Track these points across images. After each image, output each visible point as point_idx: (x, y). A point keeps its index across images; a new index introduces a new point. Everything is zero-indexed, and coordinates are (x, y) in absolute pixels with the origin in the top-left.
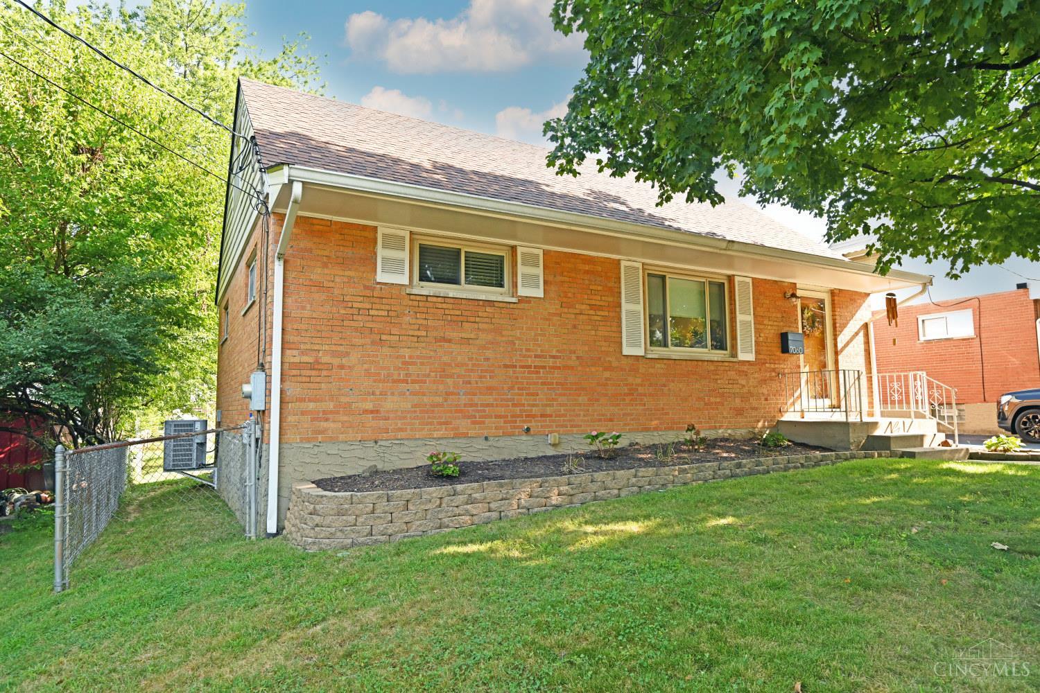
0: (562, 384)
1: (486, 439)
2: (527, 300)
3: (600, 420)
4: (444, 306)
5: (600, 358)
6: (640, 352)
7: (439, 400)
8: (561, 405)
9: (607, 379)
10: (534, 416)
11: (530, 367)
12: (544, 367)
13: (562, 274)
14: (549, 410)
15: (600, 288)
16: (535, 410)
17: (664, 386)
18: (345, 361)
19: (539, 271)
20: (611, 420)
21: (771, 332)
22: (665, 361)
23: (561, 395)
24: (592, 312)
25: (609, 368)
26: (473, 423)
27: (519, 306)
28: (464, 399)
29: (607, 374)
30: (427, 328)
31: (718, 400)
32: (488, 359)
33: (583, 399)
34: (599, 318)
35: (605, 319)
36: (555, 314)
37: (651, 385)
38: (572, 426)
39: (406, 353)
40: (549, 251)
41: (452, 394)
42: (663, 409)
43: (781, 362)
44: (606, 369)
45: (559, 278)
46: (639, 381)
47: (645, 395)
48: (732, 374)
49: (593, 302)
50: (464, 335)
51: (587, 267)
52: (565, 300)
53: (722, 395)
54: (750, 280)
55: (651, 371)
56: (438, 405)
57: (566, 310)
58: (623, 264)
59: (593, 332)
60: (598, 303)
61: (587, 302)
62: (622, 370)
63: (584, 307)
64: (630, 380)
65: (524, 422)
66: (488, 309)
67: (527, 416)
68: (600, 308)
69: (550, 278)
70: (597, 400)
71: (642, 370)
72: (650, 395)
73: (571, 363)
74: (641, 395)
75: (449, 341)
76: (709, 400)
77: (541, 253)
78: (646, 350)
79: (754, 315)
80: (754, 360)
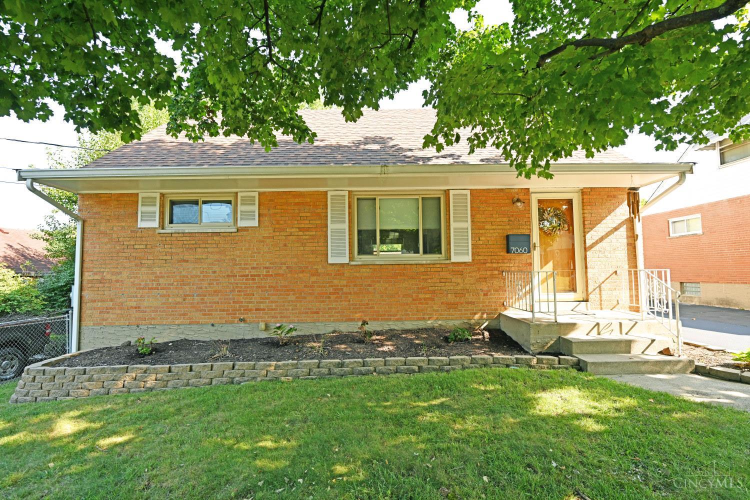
0: (274, 287)
1: (213, 325)
2: (246, 229)
3: (307, 313)
4: (184, 239)
5: (307, 267)
6: (346, 260)
7: (178, 299)
8: (272, 302)
9: (313, 282)
10: (251, 310)
11: (248, 275)
12: (259, 276)
13: (275, 208)
14: (262, 306)
15: (308, 214)
16: (250, 306)
17: (370, 286)
18: (119, 277)
19: (256, 208)
20: (318, 313)
21: (494, 234)
22: (370, 267)
23: (272, 295)
24: (301, 233)
25: (316, 274)
26: (205, 315)
27: (239, 234)
28: (197, 299)
29: (314, 279)
30: (171, 254)
31: (428, 296)
32: (215, 272)
33: (292, 297)
34: (307, 237)
35: (313, 237)
36: (268, 238)
37: (355, 285)
38: (281, 317)
39: (157, 270)
40: (264, 193)
41: (188, 295)
42: (368, 304)
43: (506, 261)
44: (313, 275)
45: (272, 211)
46: (345, 283)
47: (350, 293)
48: (443, 274)
49: (303, 226)
50: (197, 257)
51: (297, 200)
52: (277, 226)
53: (433, 292)
54: (468, 192)
55: (358, 275)
56: (179, 303)
57: (278, 234)
58: (329, 194)
59: (302, 248)
60: (307, 226)
61: (297, 226)
62: (328, 274)
63: (293, 230)
64: (336, 282)
65: (241, 314)
66: (215, 238)
67: (244, 310)
68: (308, 229)
69: (264, 212)
70: (305, 298)
71: (347, 274)
72: (355, 293)
73: (281, 272)
74: (346, 293)
75: (187, 261)
76: (417, 296)
77: (257, 195)
78: (351, 258)
79: (472, 221)
80: (471, 261)
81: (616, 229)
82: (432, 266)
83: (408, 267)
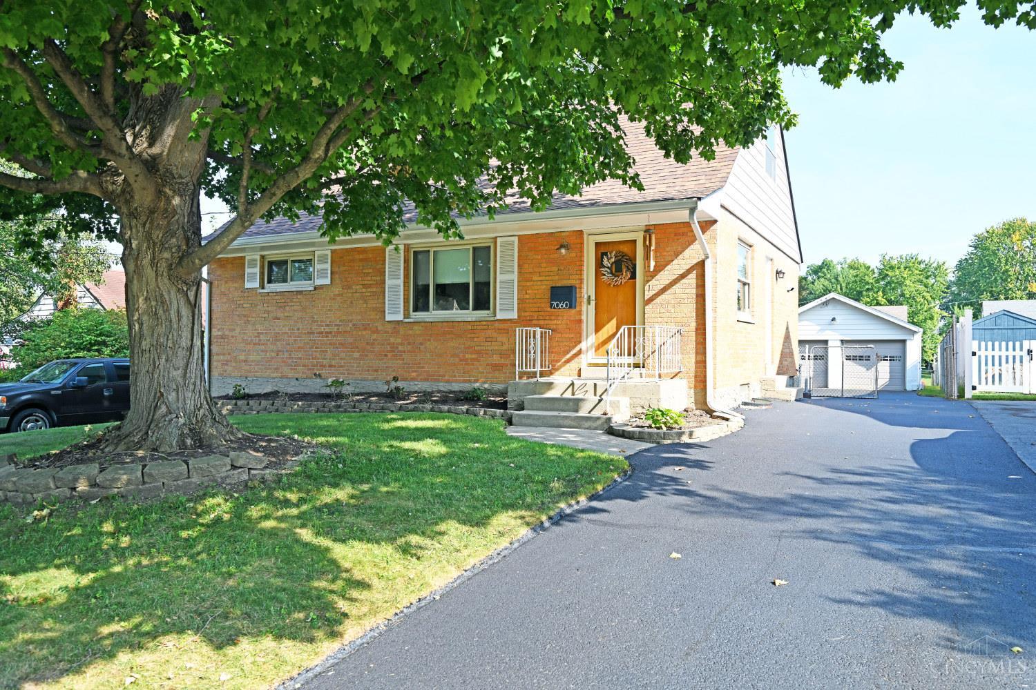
0: (342, 344)
1: (297, 379)
2: (321, 287)
3: (368, 371)
4: (277, 297)
5: (369, 325)
6: (400, 317)
7: (274, 354)
8: (341, 359)
9: (374, 340)
10: (325, 366)
11: (322, 333)
12: (331, 333)
13: (344, 265)
14: (333, 363)
15: (370, 271)
16: (325, 362)
17: (421, 344)
18: (233, 334)
19: (328, 266)
20: (376, 371)
21: (542, 288)
22: (422, 324)
23: (342, 351)
24: (364, 290)
25: (376, 331)
26: (292, 369)
27: (316, 292)
28: (286, 355)
29: (374, 336)
30: (268, 312)
31: (474, 356)
32: (298, 329)
33: (356, 355)
34: (369, 294)
35: (374, 294)
36: (339, 295)
37: (409, 344)
38: (348, 374)
39: (259, 327)
40: (336, 250)
41: (280, 351)
42: (420, 364)
43: (553, 318)
44: (373, 332)
45: (342, 268)
46: (399, 341)
47: (404, 352)
48: (490, 333)
49: (366, 282)
50: (286, 314)
51: (361, 257)
52: (346, 283)
53: (478, 352)
54: (516, 239)
55: (411, 332)
56: (273, 358)
57: (346, 291)
58: (387, 248)
59: (365, 305)
60: (368, 282)
61: (361, 283)
62: (386, 332)
63: (358, 287)
64: (392, 340)
65: (318, 370)
66: (299, 297)
67: (321, 366)
68: (369, 286)
69: (336, 269)
70: (367, 356)
71: (402, 332)
72: (409, 351)
73: (348, 329)
74: (401, 352)
75: (279, 319)
76: (464, 356)
77: (329, 253)
78: (407, 315)
79: (520, 273)
80: (516, 317)
81: (683, 276)
82: (478, 323)
83: (457, 324)
